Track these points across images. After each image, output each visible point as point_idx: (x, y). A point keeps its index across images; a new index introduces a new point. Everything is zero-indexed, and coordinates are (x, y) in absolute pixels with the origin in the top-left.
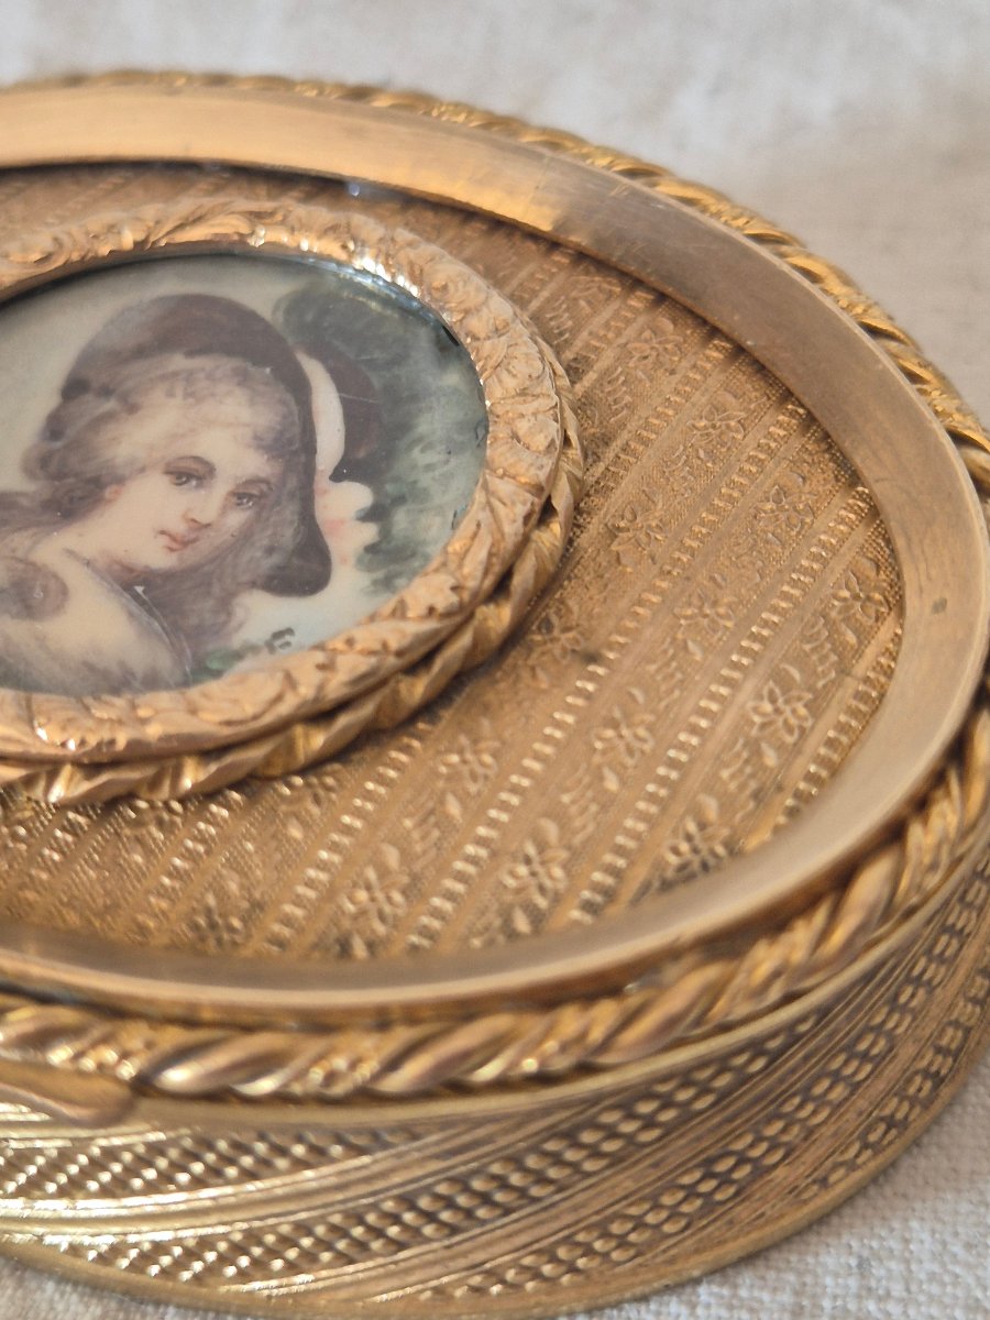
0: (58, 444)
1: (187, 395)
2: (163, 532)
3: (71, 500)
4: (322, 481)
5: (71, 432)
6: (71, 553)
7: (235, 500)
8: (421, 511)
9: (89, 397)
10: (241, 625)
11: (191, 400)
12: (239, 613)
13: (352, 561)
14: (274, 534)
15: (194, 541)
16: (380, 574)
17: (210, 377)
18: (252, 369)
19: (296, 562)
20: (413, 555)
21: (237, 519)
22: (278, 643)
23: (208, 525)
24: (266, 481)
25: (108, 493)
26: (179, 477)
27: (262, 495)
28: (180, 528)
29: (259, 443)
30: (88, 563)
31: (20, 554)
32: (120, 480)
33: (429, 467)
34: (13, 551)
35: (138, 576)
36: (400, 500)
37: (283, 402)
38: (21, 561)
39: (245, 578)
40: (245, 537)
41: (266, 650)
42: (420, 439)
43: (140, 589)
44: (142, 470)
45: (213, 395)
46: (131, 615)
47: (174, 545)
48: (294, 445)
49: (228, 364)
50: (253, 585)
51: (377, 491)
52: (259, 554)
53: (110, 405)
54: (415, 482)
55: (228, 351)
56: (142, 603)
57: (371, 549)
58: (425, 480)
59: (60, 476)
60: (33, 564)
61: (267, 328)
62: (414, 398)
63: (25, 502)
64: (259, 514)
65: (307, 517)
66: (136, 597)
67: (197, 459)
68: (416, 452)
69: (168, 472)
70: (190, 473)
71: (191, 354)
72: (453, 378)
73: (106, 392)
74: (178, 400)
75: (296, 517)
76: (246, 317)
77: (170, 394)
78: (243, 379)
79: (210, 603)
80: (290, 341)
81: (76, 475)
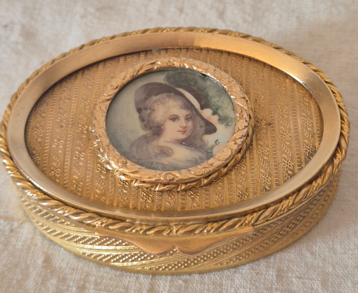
0: (145, 122)
1: (162, 104)
2: (179, 131)
3: (157, 131)
4: (200, 111)
5: (146, 119)
6: (165, 142)
7: (186, 120)
8: (223, 110)
9: (143, 111)
10: (208, 142)
11: (163, 105)
12: (206, 141)
13: (218, 123)
14: (199, 124)
15: (186, 130)
16: (225, 124)
17: (163, 99)
18: (170, 94)
19: (208, 127)
20: (228, 118)
21: (190, 124)
22: (217, 143)
23: (186, 127)
24: (189, 115)
25: (162, 127)
26: (173, 120)
27: (191, 118)
28: (181, 129)
29: (182, 108)
30: (170, 142)
31: (156, 145)
32: (163, 125)
33: (218, 101)
34: (155, 145)
35: (181, 141)
36: (217, 109)
37: (180, 99)
38: (158, 147)
39: (201, 134)
40: (194, 126)
41: (216, 145)
42: (212, 97)
43: (184, 143)
44: (165, 121)
45: (166, 102)
46: (186, 148)
47: (183, 133)
48: (189, 106)
49: (165, 95)
50: (203, 134)
51: (212, 109)
52: (200, 128)
53: (148, 111)
54: (217, 105)
55: (163, 92)
56: (187, 145)
57: (219, 120)
58: (219, 104)
59: (151, 128)
60: (160, 146)
61: (166, 86)
62: (205, 89)
63: (149, 136)
64: (193, 121)
65: (202, 118)
66: (184, 145)
67: (173, 115)
68: (213, 99)
69: (170, 120)
70: (174, 118)
71: (156, 95)
72: (208, 83)
73: (146, 109)
74: (160, 105)
75: (201, 119)
76: (161, 84)
77: (158, 105)
78: (170, 97)
79: (199, 141)
80: (172, 86)
81: (154, 127)
